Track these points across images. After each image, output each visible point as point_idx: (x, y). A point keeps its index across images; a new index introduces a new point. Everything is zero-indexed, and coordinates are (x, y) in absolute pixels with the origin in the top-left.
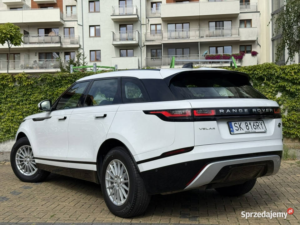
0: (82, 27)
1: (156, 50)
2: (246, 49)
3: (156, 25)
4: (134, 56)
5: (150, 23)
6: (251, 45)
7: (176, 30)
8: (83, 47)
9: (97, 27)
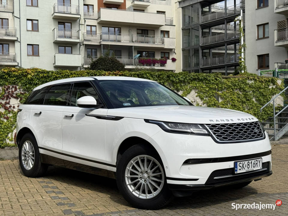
0: (19, 19)
1: (92, 49)
2: (165, 55)
3: (91, 26)
4: (73, 53)
5: (86, 24)
6: (169, 53)
7: (115, 34)
8: (20, 40)
9: (34, 22)
